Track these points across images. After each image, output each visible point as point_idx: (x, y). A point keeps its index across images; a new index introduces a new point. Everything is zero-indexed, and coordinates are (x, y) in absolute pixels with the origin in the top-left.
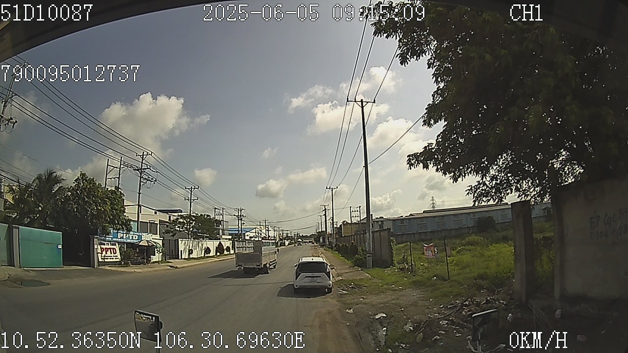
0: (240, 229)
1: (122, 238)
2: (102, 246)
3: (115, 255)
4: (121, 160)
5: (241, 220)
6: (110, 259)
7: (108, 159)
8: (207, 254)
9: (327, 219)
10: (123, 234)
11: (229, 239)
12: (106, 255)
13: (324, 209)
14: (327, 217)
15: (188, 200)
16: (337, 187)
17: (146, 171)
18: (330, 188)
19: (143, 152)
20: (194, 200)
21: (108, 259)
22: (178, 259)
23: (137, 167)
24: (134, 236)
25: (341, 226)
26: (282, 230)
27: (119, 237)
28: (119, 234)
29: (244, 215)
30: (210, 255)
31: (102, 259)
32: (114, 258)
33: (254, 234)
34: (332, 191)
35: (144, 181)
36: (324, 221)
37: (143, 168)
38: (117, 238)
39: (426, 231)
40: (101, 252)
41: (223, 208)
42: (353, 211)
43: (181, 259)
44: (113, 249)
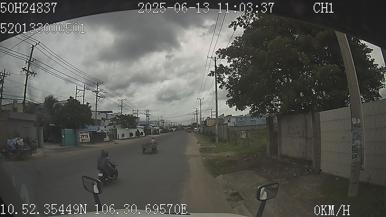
0: (148, 122)
1: (90, 129)
2: (81, 134)
3: (88, 138)
4: (85, 87)
5: (148, 116)
6: (86, 140)
7: (77, 86)
8: (131, 136)
9: (198, 116)
10: (91, 127)
11: (142, 128)
12: (83, 139)
13: (196, 110)
14: (198, 115)
15: (120, 106)
16: (203, 99)
17: (100, 92)
18: (199, 99)
19: (98, 82)
20: (123, 106)
21: (84, 141)
22: (117, 139)
23: (95, 90)
24: (96, 128)
25: (206, 120)
26: (171, 122)
27: (89, 129)
28: (89, 127)
29: (150, 114)
30: (133, 137)
31: (82, 141)
32: (87, 140)
33: (155, 125)
34: (201, 100)
35: (98, 98)
36: (196, 117)
37: (98, 91)
38: (88, 129)
39: (255, 124)
40: (81, 137)
41: (138, 110)
42: (213, 112)
43: (119, 139)
44: (87, 135)
